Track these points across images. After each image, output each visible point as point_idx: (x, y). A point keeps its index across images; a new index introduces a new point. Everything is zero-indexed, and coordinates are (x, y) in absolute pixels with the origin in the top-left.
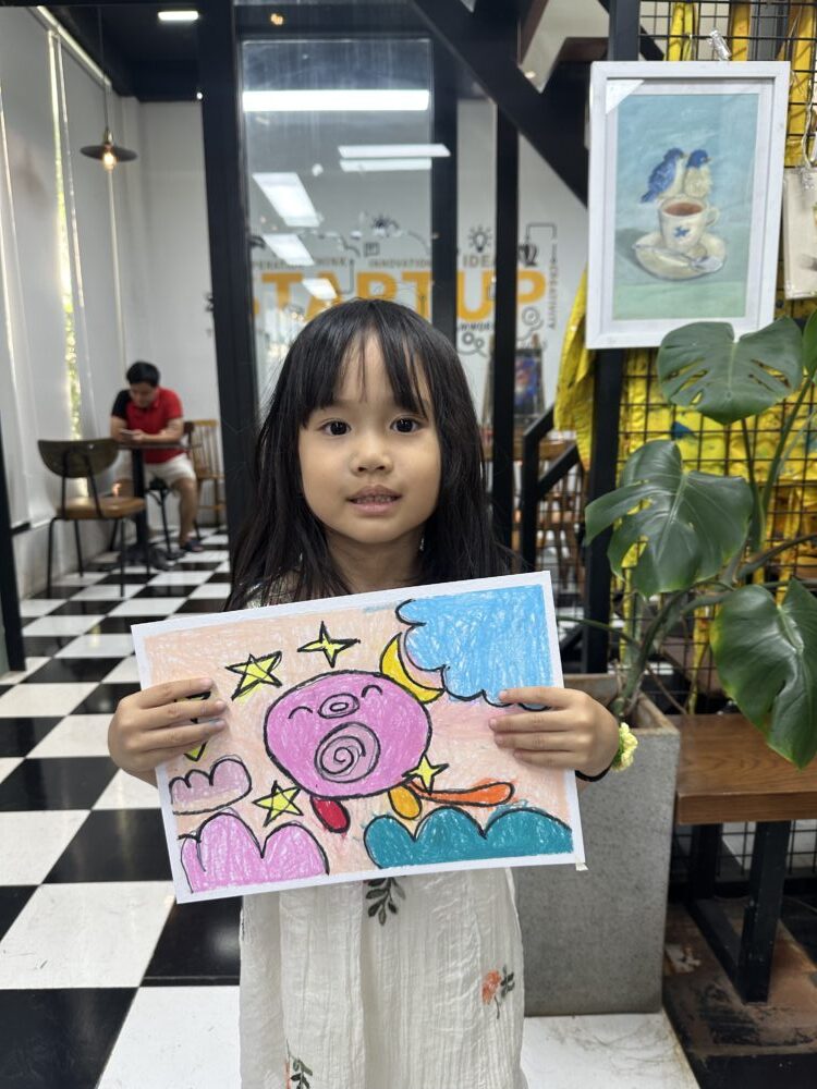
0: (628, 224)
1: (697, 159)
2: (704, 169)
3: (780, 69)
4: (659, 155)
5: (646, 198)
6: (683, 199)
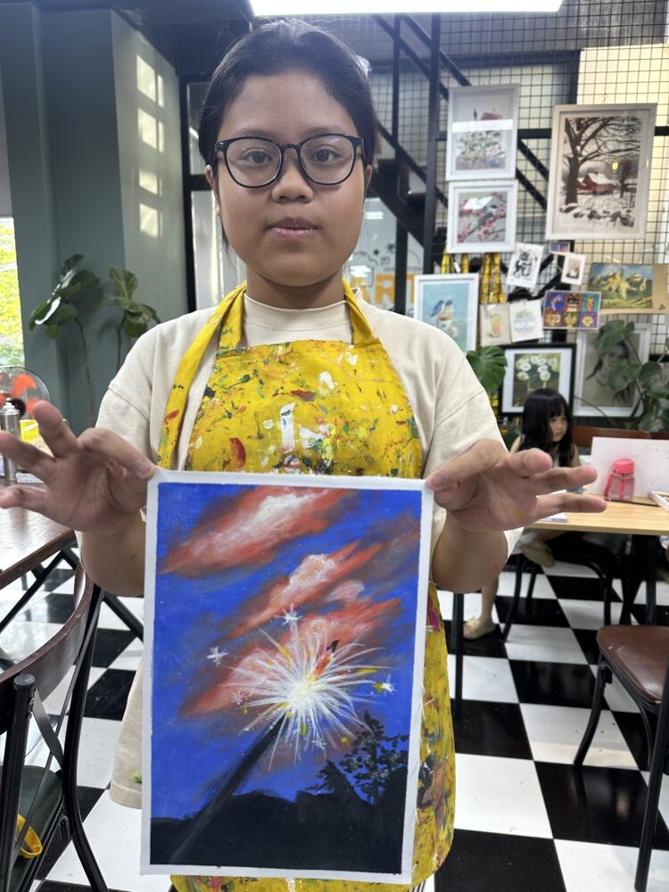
1: (449, 303)
2: (452, 306)
3: (476, 276)
5: (433, 315)
6: (444, 316)
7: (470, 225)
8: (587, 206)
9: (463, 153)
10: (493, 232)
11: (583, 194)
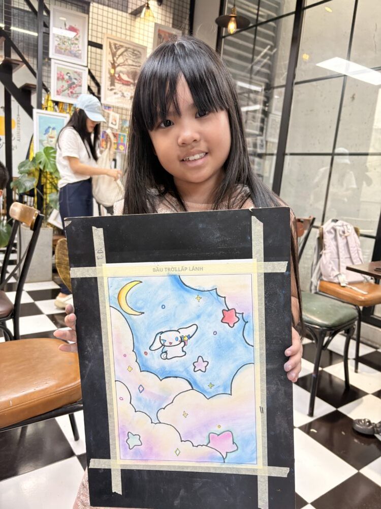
0: (41, 138)
1: (54, 129)
2: (55, 131)
4: (47, 127)
5: (45, 134)
6: (51, 136)
7: (63, 86)
8: (120, 90)
9: (59, 44)
10: (76, 93)
11: (118, 83)
